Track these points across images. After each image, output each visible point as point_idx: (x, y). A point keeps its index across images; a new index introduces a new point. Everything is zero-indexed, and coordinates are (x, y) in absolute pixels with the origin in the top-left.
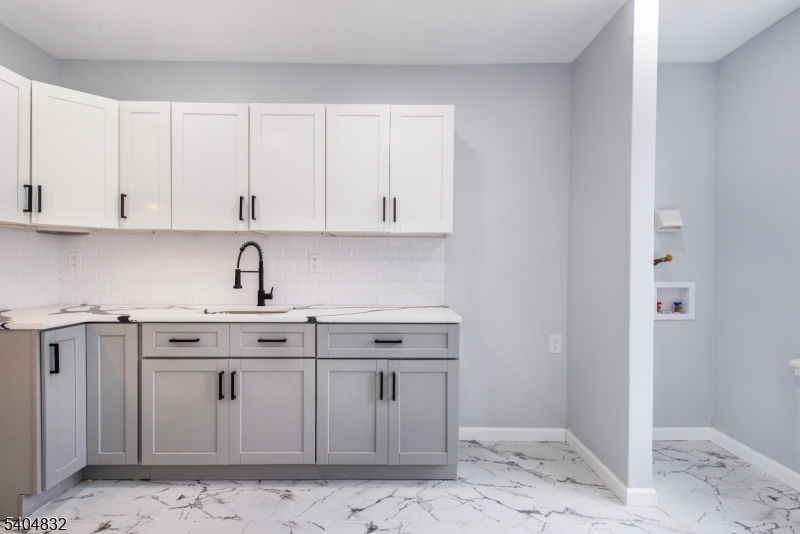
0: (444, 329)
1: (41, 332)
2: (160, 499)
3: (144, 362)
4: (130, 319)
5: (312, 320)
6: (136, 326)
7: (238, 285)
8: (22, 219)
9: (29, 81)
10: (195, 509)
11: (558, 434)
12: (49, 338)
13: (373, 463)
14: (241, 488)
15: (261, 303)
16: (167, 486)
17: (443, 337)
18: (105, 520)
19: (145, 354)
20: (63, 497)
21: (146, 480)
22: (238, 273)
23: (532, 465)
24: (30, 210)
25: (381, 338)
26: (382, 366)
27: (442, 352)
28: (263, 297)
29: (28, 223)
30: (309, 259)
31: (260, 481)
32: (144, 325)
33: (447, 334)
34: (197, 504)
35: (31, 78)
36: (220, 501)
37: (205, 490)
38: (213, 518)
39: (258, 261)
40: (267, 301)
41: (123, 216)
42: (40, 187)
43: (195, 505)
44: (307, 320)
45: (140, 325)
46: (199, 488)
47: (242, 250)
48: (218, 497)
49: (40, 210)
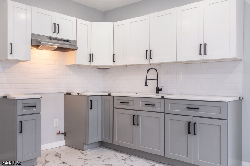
1: (88, 96)
2: (116, 156)
3: (114, 109)
4: (111, 95)
5: (163, 97)
6: (112, 97)
7: (146, 85)
8: (88, 64)
9: (90, 22)
10: (123, 160)
12: (90, 98)
13: (187, 162)
14: (140, 159)
15: (157, 92)
17: (219, 108)
18: (100, 156)
19: (114, 107)
20: (95, 149)
21: (116, 150)
22: (146, 80)
24: (90, 61)
25: (190, 107)
28: (158, 90)
29: (90, 65)
30: (177, 74)
31: (148, 159)
32: (115, 97)
33: (221, 107)
34: (125, 160)
35: (91, 21)
36: (131, 161)
37: (130, 157)
38: (126, 164)
39: (156, 75)
40: (160, 92)
41: (114, 61)
42: (93, 54)
43: (124, 160)
44: (161, 97)
45: (113, 96)
46: (129, 156)
47: (148, 71)
48: (132, 160)
49: (92, 61)
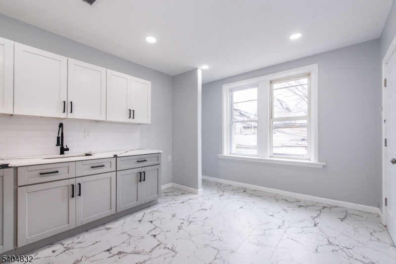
0: (157, 155)
3: (19, 188)
4: (9, 166)
5: (116, 156)
6: (11, 169)
7: (59, 144)
11: (170, 185)
13: (137, 205)
16: (36, 253)
17: (157, 158)
19: (20, 184)
22: (59, 138)
23: (171, 194)
25: (139, 160)
26: (140, 170)
27: (156, 162)
28: (63, 151)
30: (85, 132)
32: (19, 168)
34: (69, 249)
39: (61, 132)
44: (113, 156)
45: (16, 168)
47: (60, 127)
48: (75, 242)
